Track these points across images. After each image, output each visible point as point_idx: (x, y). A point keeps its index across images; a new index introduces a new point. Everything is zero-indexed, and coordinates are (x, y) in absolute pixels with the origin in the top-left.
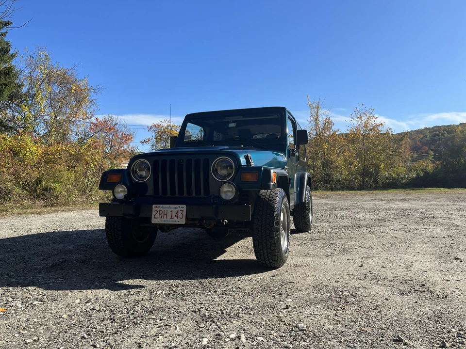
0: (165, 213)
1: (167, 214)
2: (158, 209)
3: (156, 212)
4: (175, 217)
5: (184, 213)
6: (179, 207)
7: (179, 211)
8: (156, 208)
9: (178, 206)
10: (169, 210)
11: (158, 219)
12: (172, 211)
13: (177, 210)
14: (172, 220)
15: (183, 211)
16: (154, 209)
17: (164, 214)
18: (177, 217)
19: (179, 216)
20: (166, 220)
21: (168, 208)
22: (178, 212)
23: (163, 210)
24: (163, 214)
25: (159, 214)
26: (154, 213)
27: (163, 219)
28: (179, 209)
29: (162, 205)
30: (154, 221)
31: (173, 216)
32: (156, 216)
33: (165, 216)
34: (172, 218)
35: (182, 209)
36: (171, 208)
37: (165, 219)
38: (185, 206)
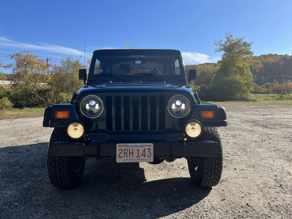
0: (131, 151)
1: (132, 153)
2: (123, 148)
3: (121, 151)
4: (142, 155)
5: (152, 151)
6: (146, 145)
7: (146, 150)
8: (120, 147)
9: (144, 144)
10: (135, 149)
11: (123, 159)
12: (138, 150)
13: (143, 149)
14: (139, 158)
15: (150, 149)
16: (118, 148)
17: (130, 153)
18: (145, 155)
19: (146, 155)
20: (133, 158)
21: (133, 146)
22: (144, 151)
23: (128, 148)
24: (128, 152)
25: (124, 153)
26: (118, 153)
27: (128, 158)
28: (146, 148)
29: (126, 144)
30: (119, 160)
31: (140, 155)
32: (121, 156)
33: (131, 154)
34: (138, 157)
35: (149, 147)
36: (137, 146)
37: (131, 158)
38: (152, 144)
